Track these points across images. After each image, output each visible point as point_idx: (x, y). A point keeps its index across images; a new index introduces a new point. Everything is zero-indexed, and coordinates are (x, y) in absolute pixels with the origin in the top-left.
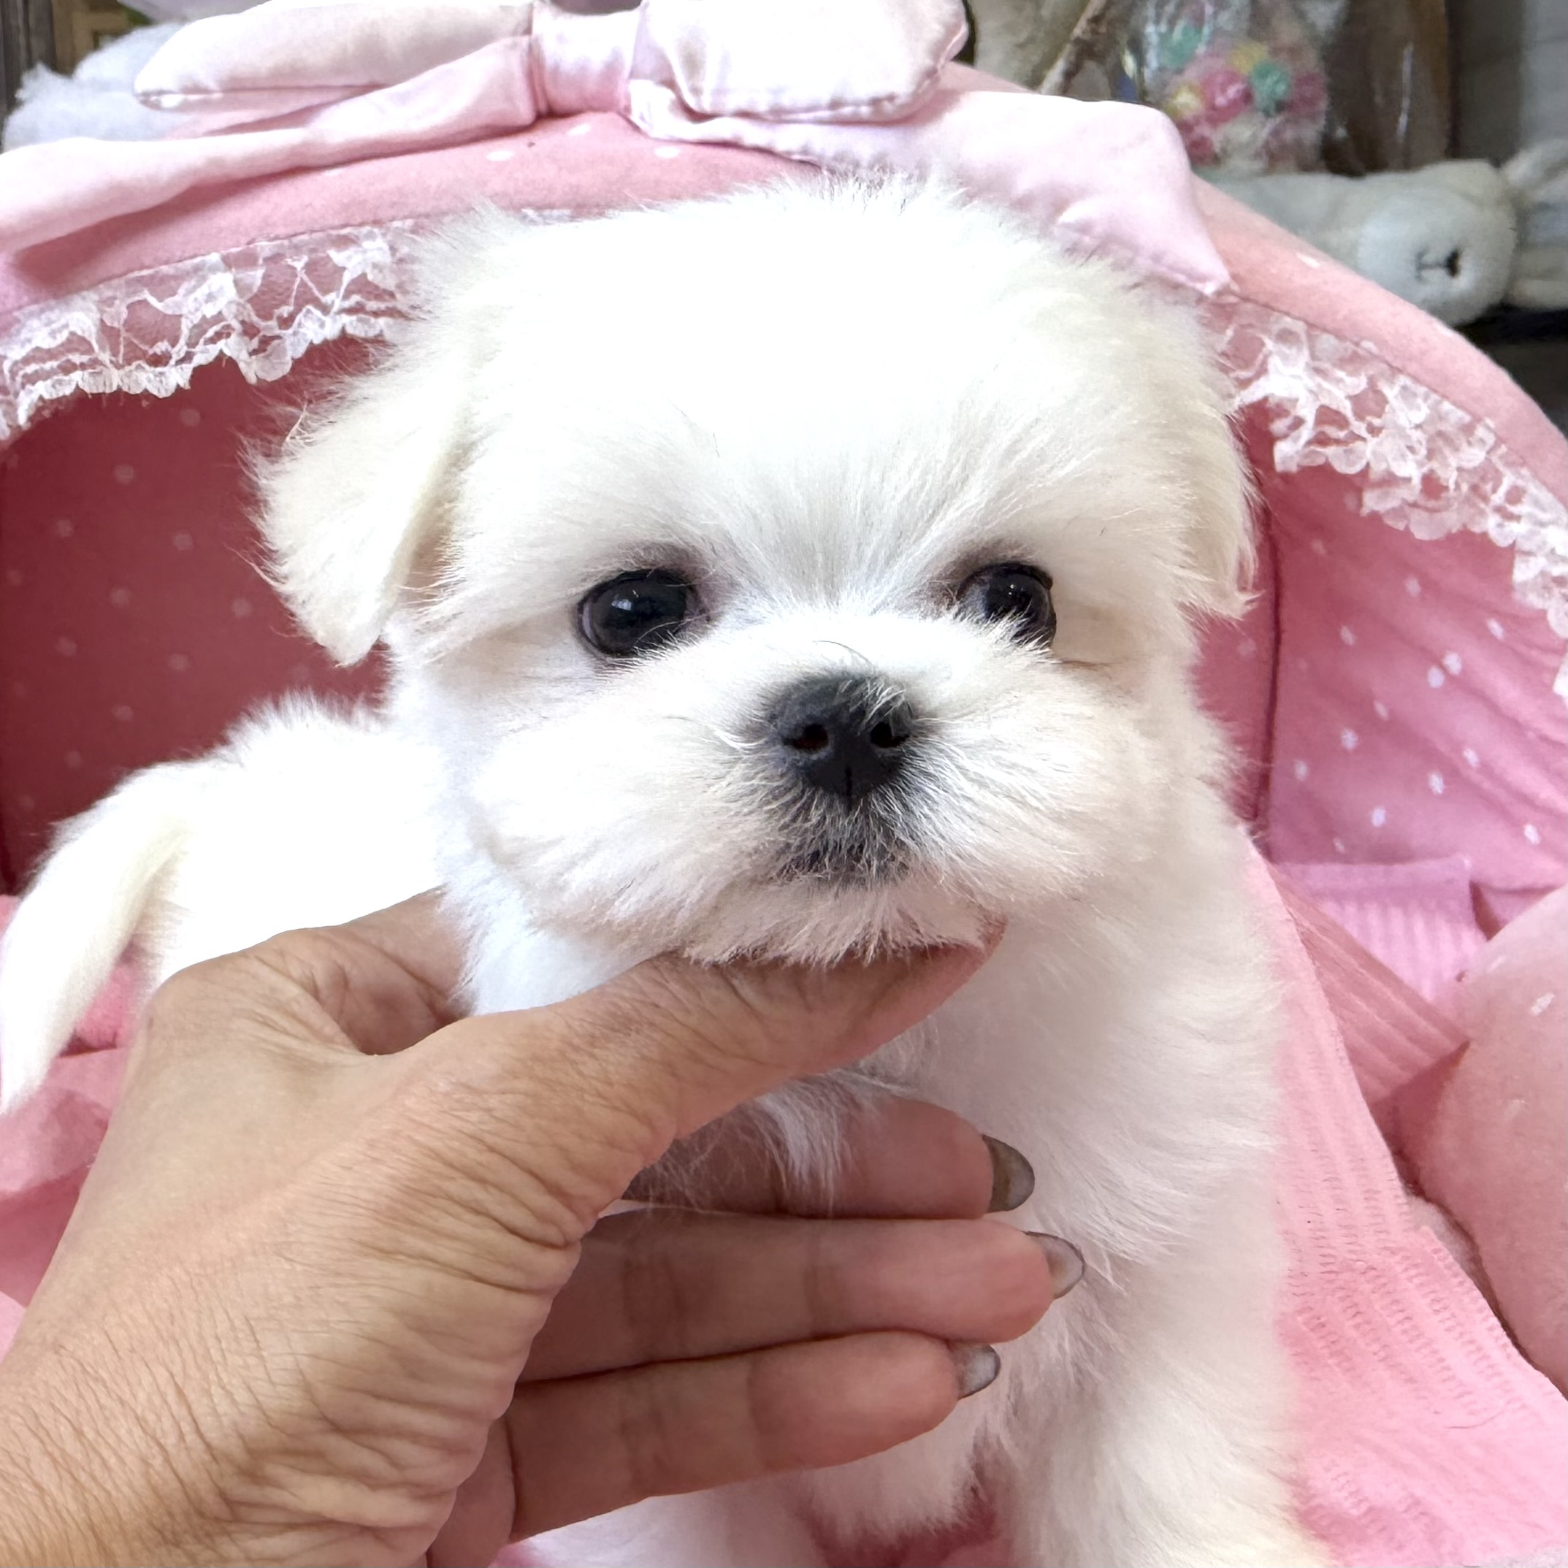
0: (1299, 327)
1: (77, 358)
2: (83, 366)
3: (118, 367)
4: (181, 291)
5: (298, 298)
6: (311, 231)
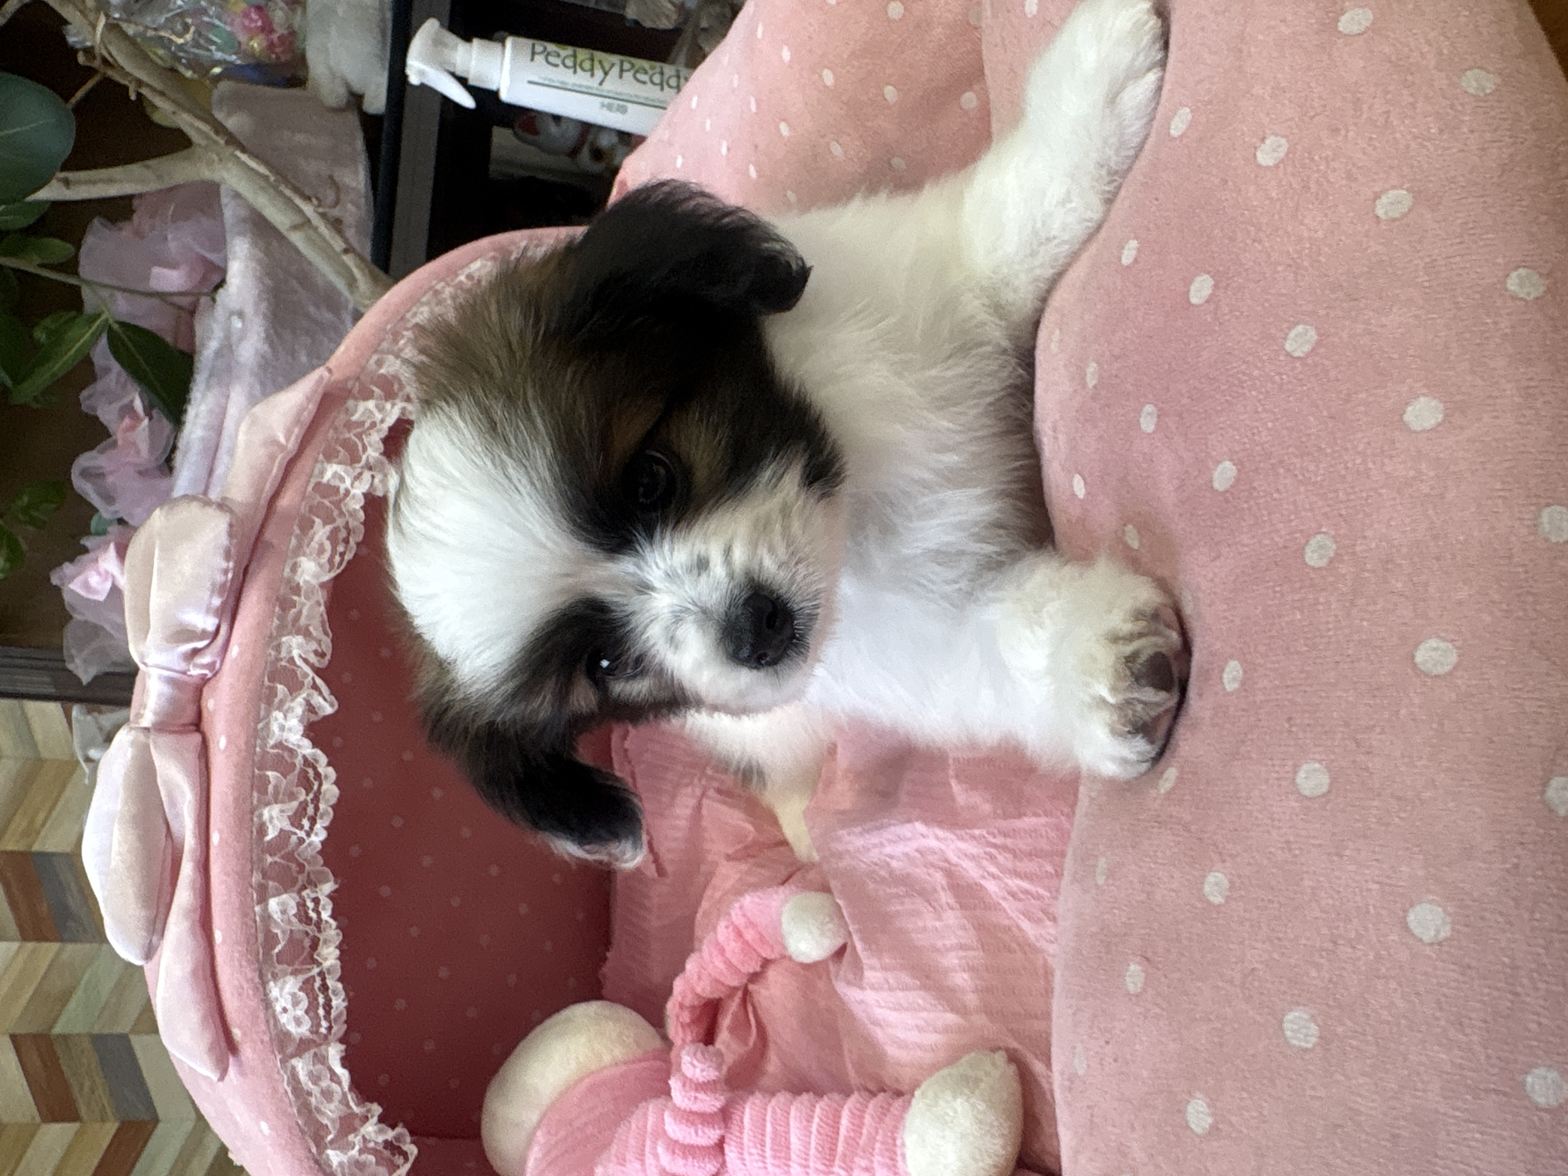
0: (375, 357)
1: (317, 984)
3: (321, 962)
5: (288, 861)
6: (251, 851)
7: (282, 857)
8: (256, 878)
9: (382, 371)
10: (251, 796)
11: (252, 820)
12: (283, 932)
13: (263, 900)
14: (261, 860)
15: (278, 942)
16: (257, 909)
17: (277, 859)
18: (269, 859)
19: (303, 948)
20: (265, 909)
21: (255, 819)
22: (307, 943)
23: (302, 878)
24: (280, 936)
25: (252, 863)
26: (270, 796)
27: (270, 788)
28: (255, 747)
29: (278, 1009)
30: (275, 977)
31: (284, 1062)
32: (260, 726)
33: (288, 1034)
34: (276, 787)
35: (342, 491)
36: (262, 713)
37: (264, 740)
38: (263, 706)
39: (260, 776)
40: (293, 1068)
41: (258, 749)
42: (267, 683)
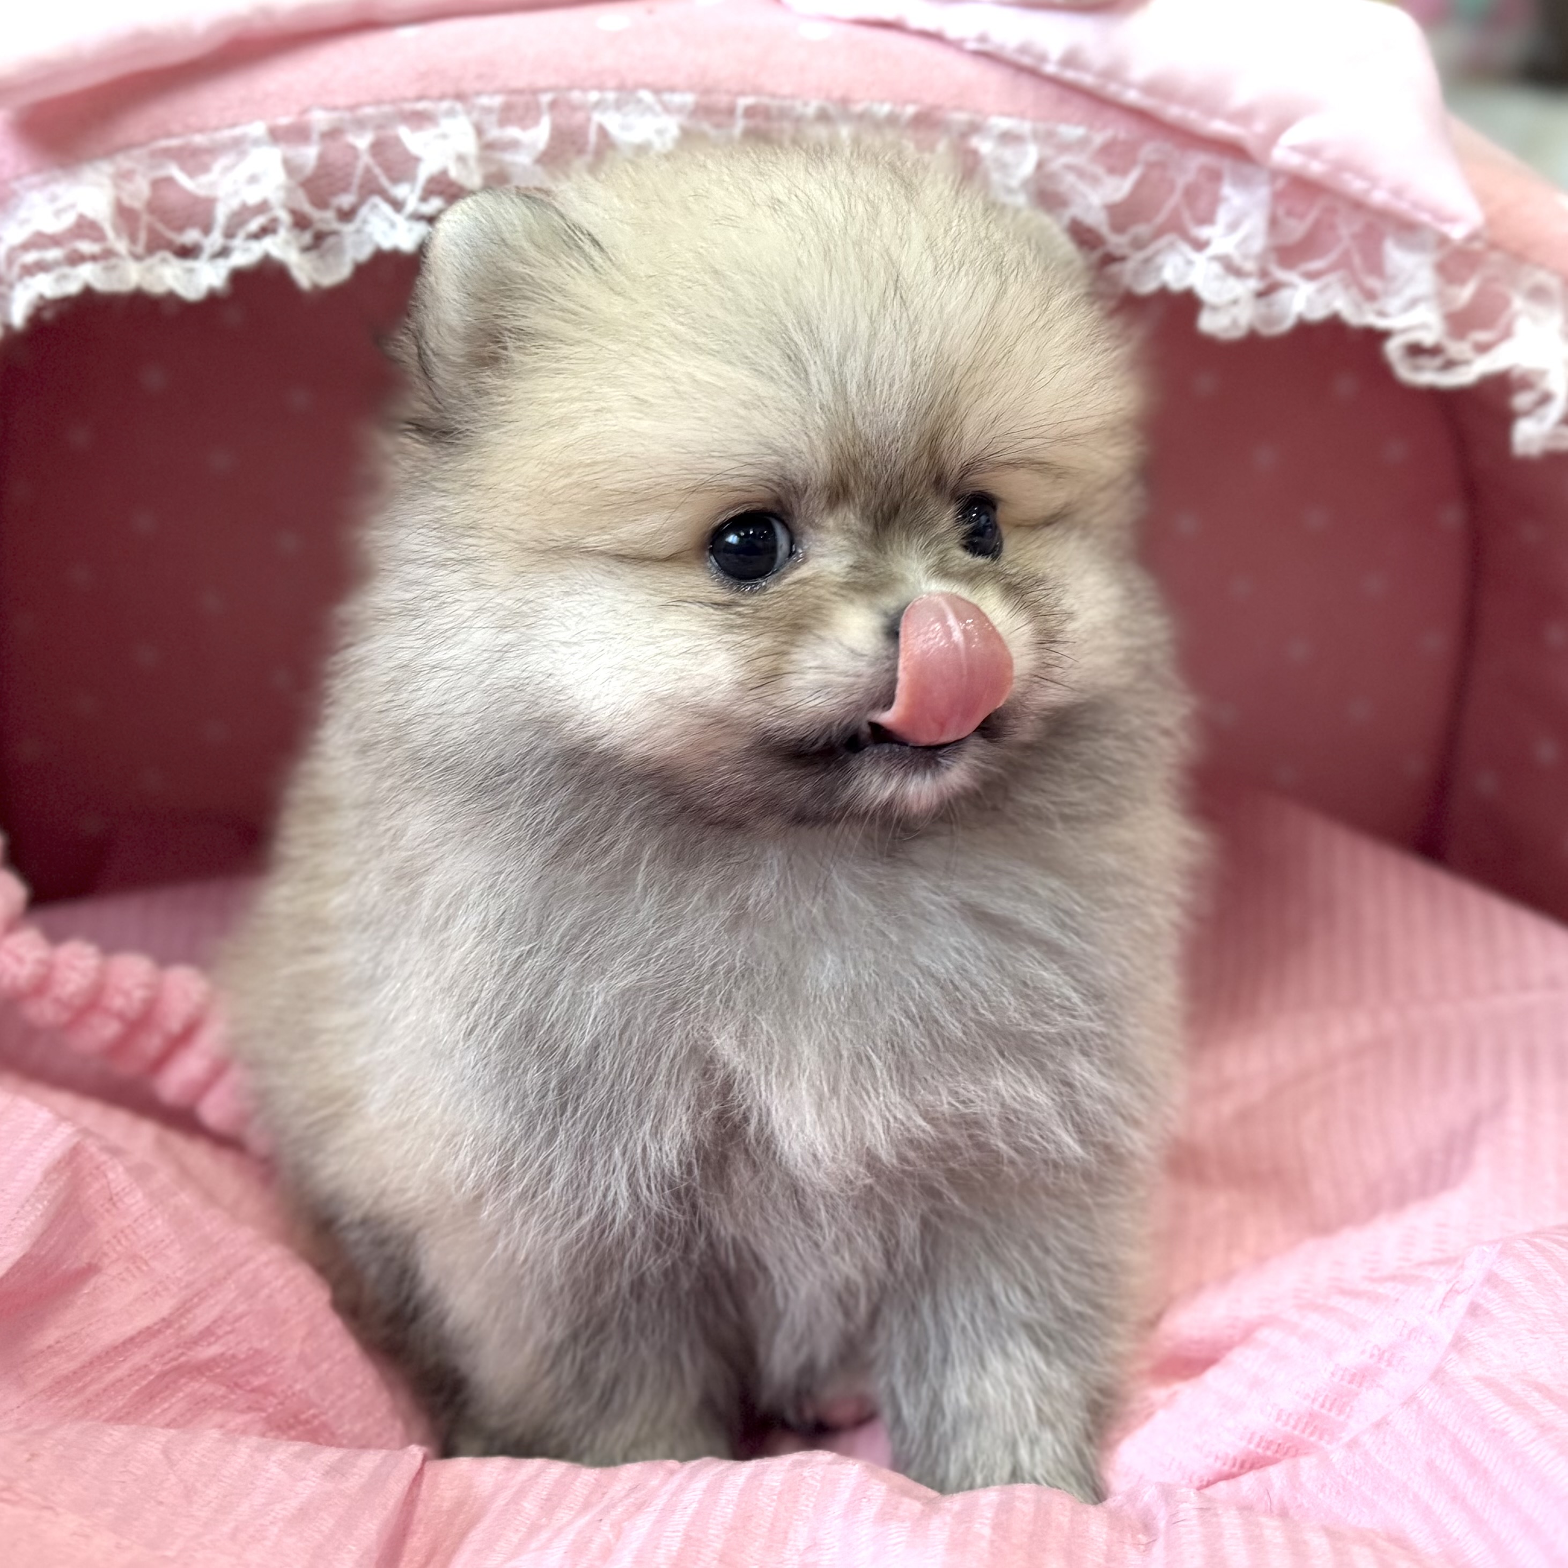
1: (86, 247)
2: (94, 258)
3: (137, 258)
4: (217, 168)
5: (362, 186)
6: (378, 102)
7: (368, 170)
8: (320, 119)
9: (1518, 303)
10: (497, 92)
11: (442, 97)
12: (212, 185)
13: (276, 135)
14: (360, 124)
15: (191, 174)
16: (258, 129)
17: (366, 159)
18: (363, 142)
19: (180, 229)
20: (256, 142)
21: (445, 105)
22: (191, 236)
23: (325, 218)
24: (204, 179)
25: (352, 108)
26: (494, 133)
27: (513, 132)
28: (601, 88)
32: (646, 96)
34: (513, 145)
35: (1204, 232)
36: (677, 99)
37: (619, 106)
38: (689, 99)
39: (538, 107)
41: (594, 96)
42: (744, 102)
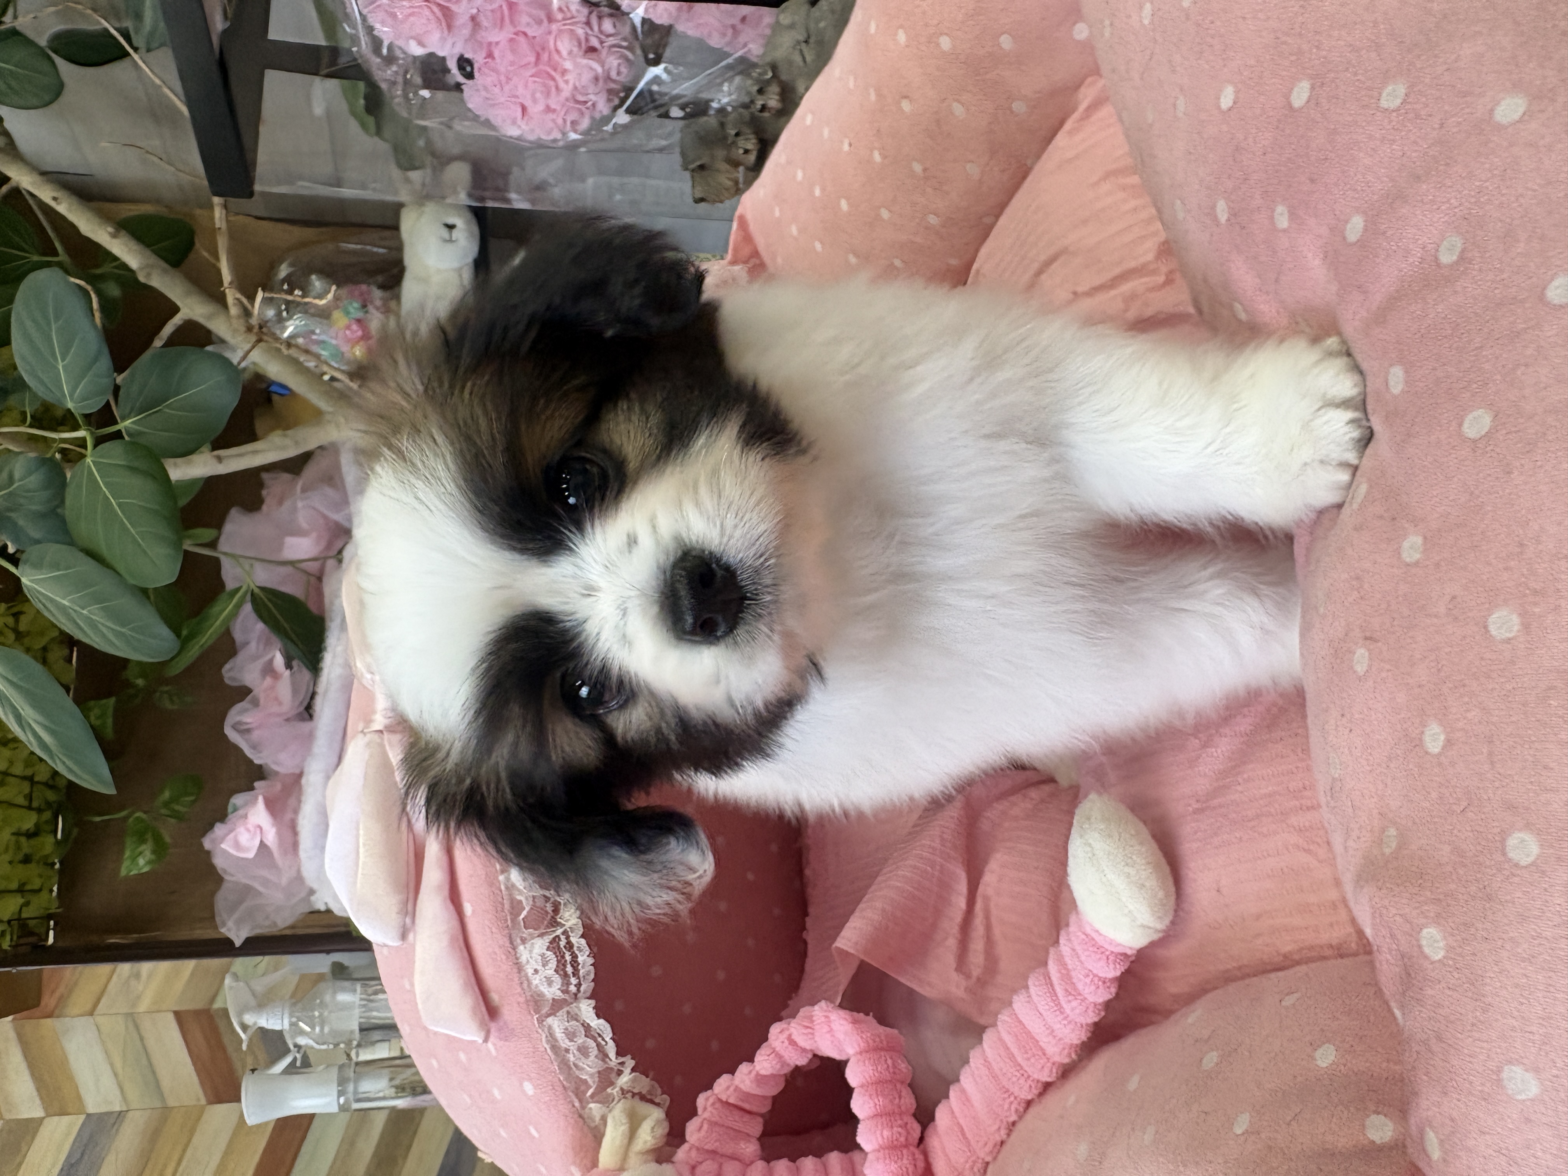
4: (519, 898)
12: (527, 899)
15: (524, 909)
16: (501, 878)
24: (524, 902)
29: (530, 971)
30: (524, 941)
31: (541, 1021)
33: (541, 995)
40: (550, 1028)
